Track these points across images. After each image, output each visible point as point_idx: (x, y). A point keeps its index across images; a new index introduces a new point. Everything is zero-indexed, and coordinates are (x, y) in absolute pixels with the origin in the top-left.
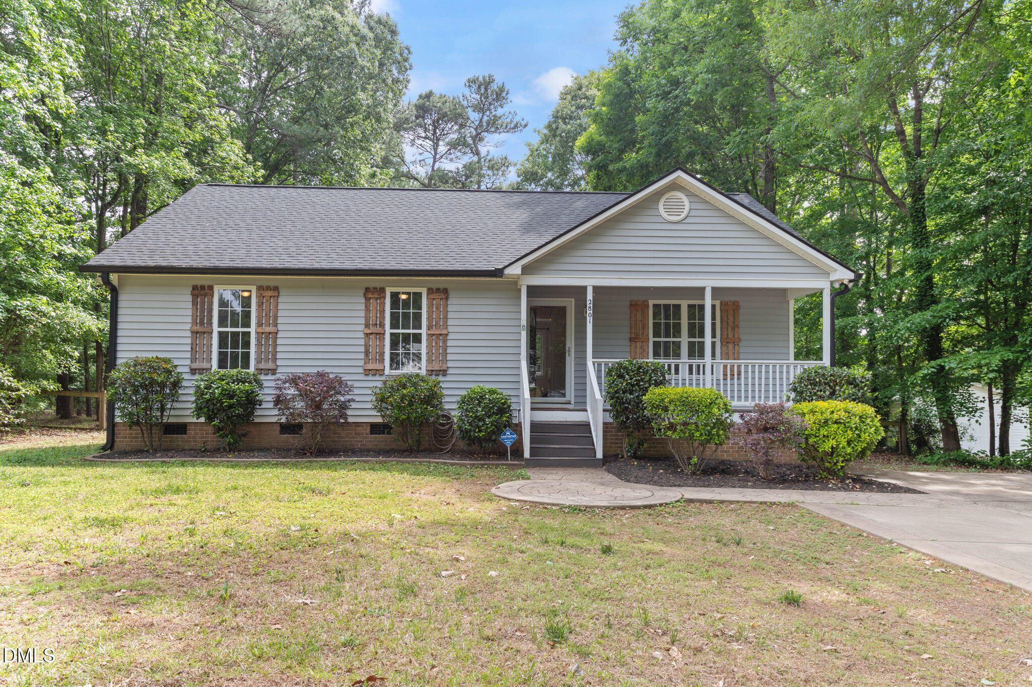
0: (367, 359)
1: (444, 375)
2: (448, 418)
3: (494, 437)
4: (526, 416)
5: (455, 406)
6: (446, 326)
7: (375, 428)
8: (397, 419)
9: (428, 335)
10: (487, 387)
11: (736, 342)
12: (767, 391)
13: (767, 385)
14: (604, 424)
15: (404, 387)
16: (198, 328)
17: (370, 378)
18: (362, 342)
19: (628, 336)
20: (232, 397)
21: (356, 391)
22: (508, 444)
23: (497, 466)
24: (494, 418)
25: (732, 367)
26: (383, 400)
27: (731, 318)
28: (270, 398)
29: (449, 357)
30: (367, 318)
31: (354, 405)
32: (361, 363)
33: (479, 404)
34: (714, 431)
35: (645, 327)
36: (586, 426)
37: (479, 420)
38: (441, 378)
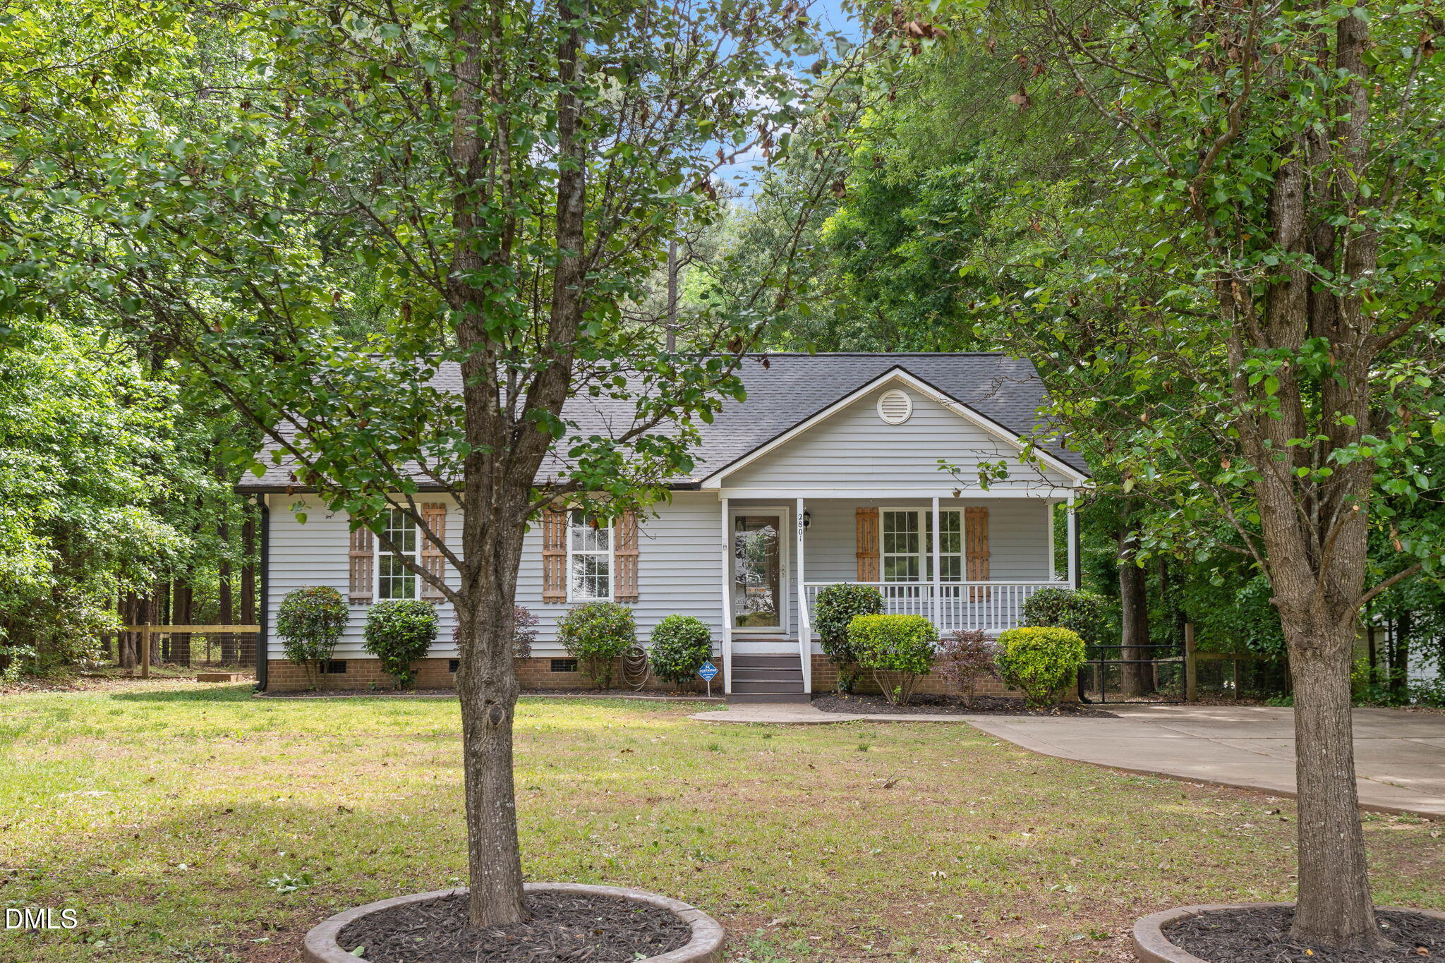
0: (546, 586)
1: (636, 602)
2: (641, 652)
3: (691, 671)
4: (726, 649)
5: (649, 638)
6: (636, 546)
7: (557, 664)
8: (586, 652)
9: (617, 556)
10: (685, 615)
11: (985, 557)
12: (1004, 616)
13: (1004, 608)
14: (813, 656)
15: (593, 616)
16: (357, 552)
17: (551, 606)
18: (541, 565)
19: (854, 551)
20: (412, 630)
21: (541, 622)
22: (708, 678)
23: (695, 702)
24: (692, 650)
25: (980, 590)
26: (571, 633)
27: (978, 528)
28: (449, 631)
29: (640, 582)
30: (546, 538)
31: (538, 638)
32: (541, 590)
33: (675, 635)
34: (915, 660)
35: (875, 539)
36: (796, 658)
37: (676, 653)
38: (631, 606)
